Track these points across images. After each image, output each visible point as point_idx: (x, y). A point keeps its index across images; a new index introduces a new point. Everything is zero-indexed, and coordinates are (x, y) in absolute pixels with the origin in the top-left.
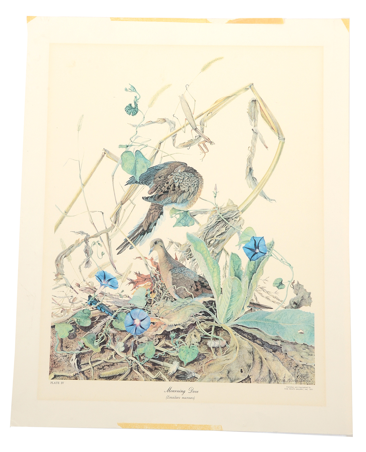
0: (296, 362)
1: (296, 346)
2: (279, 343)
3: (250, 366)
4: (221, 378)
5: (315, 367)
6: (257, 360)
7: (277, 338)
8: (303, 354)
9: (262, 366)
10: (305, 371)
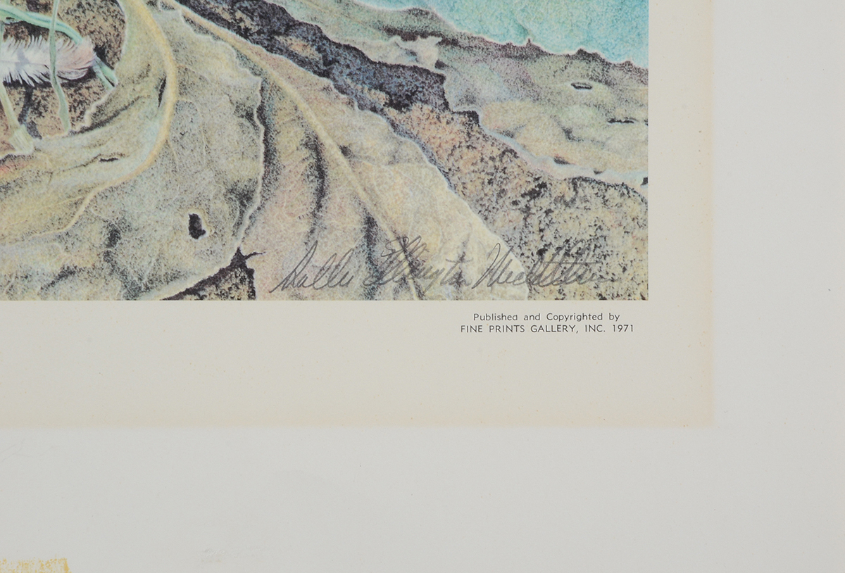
0: (534, 167)
1: (534, 69)
2: (428, 53)
3: (245, 198)
4: (66, 274)
5: (650, 192)
6: (294, 159)
7: (416, 24)
8: (578, 115)
9: (321, 192)
10: (589, 218)
